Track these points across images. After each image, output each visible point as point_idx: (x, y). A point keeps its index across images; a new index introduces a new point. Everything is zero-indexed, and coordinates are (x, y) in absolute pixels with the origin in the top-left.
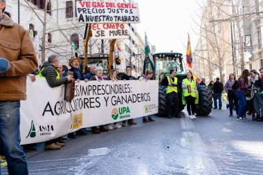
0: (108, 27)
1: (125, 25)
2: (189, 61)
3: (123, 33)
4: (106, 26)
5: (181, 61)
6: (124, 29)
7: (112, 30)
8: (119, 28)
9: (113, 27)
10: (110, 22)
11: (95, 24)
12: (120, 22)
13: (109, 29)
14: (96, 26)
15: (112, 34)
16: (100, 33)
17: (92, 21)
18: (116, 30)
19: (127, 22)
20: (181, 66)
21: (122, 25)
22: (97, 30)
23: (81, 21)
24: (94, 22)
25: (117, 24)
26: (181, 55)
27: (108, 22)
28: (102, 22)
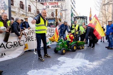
0: (51, 4)
1: (58, 3)
2: (90, 20)
3: (58, 7)
4: (50, 4)
5: (86, 20)
6: (58, 5)
7: (52, 5)
8: (56, 5)
9: (53, 4)
10: (52, 2)
11: (45, 3)
12: (56, 2)
13: (51, 5)
14: (46, 4)
15: (52, 7)
16: (47, 7)
17: (44, 2)
18: (54, 5)
19: (59, 1)
20: (87, 22)
21: (57, 3)
22: (46, 6)
23: (39, 2)
24: (45, 2)
25: (55, 3)
26: (87, 17)
27: (51, 2)
28: (48, 2)
